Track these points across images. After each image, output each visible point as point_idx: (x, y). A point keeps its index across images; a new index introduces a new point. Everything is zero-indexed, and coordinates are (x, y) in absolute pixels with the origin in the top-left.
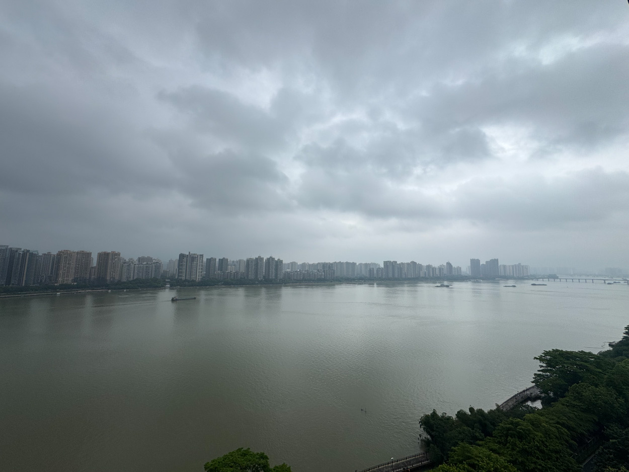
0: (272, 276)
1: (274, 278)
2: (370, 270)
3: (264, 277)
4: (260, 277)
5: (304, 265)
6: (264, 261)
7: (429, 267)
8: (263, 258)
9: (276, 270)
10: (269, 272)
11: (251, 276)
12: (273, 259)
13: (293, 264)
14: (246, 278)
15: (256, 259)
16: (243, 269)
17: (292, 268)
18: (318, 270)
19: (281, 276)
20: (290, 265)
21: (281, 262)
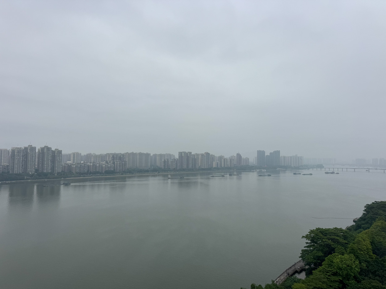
0: (47, 169)
1: (49, 171)
3: (37, 170)
4: (31, 170)
5: (89, 156)
6: (37, 151)
8: (35, 148)
10: (43, 164)
12: (48, 149)
13: (76, 155)
14: (11, 172)
15: (26, 149)
16: (6, 162)
17: (74, 159)
20: (72, 156)
21: (60, 152)
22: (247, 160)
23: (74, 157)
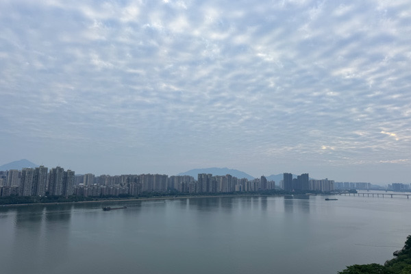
0: (58, 192)
1: (60, 194)
2: (183, 184)
3: (47, 193)
4: (41, 194)
5: (102, 178)
6: (48, 172)
7: (244, 181)
8: (47, 169)
9: (65, 184)
10: (54, 186)
11: (28, 192)
12: (61, 170)
13: (89, 177)
14: (20, 194)
15: (37, 169)
16: (16, 184)
17: (87, 181)
18: (121, 185)
19: (70, 192)
20: (85, 177)
21: (72, 173)
22: (273, 183)
23: (87, 179)
